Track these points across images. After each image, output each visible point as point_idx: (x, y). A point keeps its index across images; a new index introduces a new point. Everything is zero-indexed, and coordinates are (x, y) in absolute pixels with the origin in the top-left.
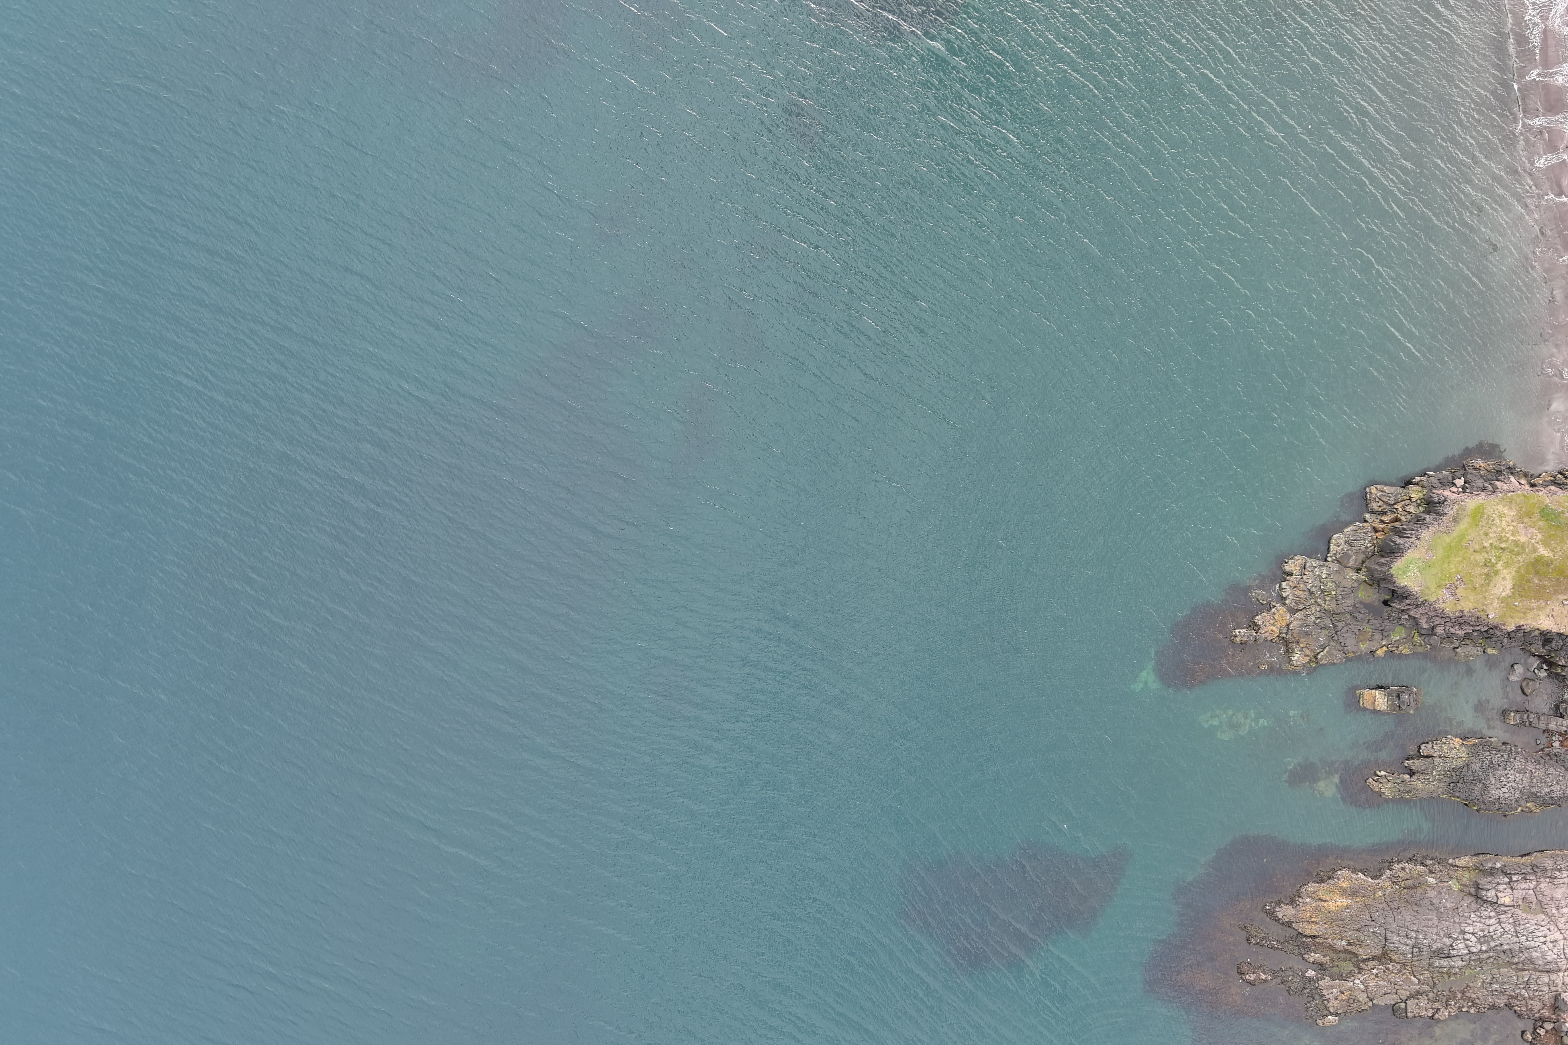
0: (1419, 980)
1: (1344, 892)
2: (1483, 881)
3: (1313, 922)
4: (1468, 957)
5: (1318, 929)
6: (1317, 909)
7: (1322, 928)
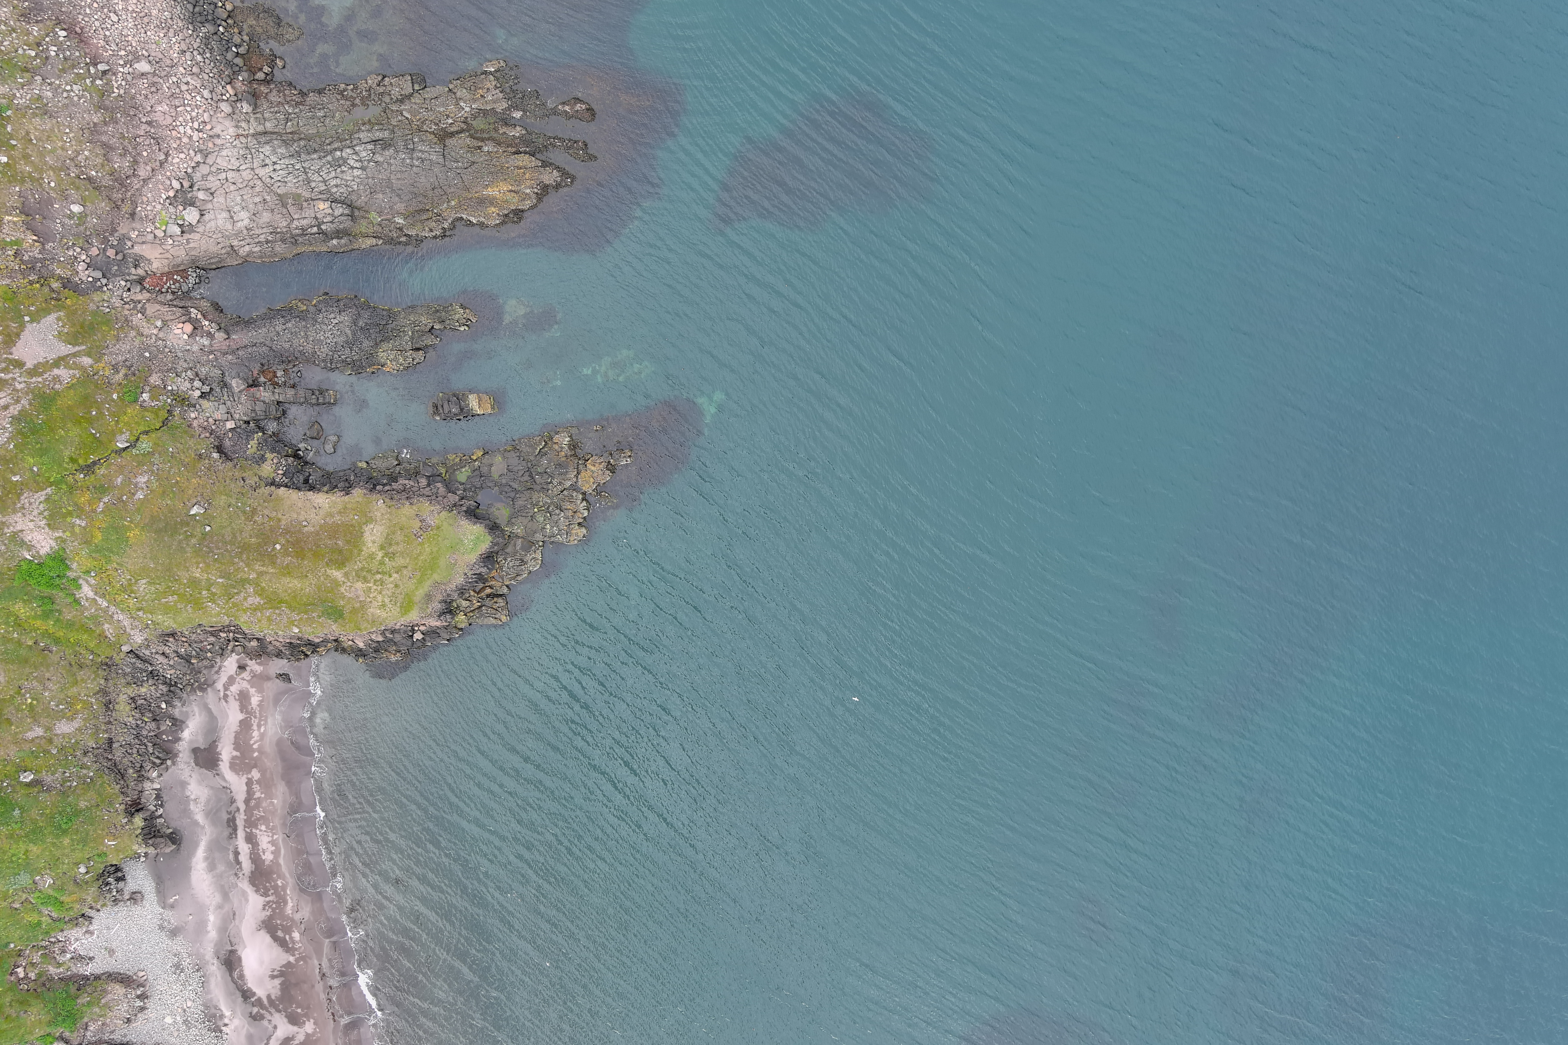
0: (402, 114)
1: (492, 201)
2: (348, 224)
3: (521, 168)
4: (355, 142)
5: (516, 161)
6: (519, 182)
7: (511, 162)
